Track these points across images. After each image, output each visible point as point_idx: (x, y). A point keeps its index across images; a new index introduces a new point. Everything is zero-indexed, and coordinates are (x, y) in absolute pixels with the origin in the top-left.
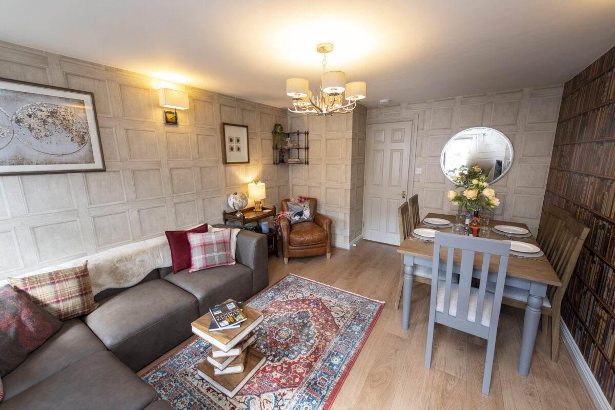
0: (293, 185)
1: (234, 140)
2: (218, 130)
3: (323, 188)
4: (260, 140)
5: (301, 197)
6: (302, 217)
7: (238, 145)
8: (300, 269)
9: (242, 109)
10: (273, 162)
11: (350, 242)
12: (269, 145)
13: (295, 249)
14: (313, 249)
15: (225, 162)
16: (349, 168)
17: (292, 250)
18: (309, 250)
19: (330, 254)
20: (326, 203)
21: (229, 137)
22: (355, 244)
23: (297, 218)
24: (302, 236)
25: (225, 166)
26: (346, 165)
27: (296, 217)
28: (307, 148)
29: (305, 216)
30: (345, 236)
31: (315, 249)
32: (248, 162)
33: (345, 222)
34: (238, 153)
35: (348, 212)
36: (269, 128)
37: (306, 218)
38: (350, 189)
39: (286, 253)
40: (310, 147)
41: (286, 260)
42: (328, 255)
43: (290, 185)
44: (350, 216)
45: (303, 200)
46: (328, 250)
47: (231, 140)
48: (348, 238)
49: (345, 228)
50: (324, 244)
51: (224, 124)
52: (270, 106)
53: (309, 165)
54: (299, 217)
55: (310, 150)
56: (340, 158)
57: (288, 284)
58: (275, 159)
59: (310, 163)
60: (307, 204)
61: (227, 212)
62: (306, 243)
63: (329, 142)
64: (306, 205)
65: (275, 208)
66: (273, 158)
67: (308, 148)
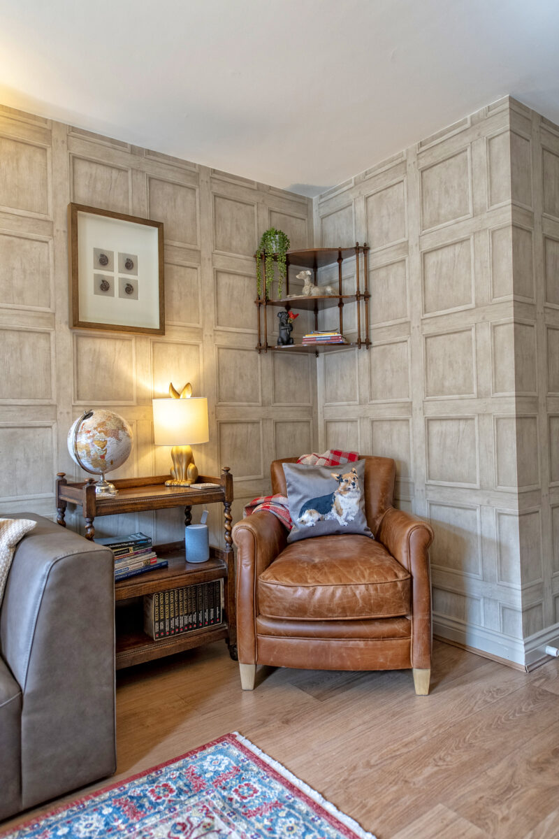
0: (327, 423)
1: (116, 262)
2: (61, 226)
3: (419, 423)
4: (209, 273)
5: (337, 453)
6: (328, 517)
7: (130, 277)
8: (287, 722)
9: (150, 179)
10: (256, 343)
11: (527, 632)
12: (242, 291)
13: (279, 634)
14: (352, 643)
15: (77, 323)
16: (507, 335)
17: (268, 634)
18: (334, 643)
19: (426, 673)
20: (429, 477)
21: (96, 250)
22: (552, 645)
23: (310, 518)
24: (302, 580)
25: (78, 336)
26: (494, 328)
27: (306, 516)
28: (364, 296)
29: (339, 513)
30: (504, 609)
31: (361, 644)
32: (161, 331)
33: (501, 547)
34: (128, 302)
35: (512, 507)
36: (245, 239)
37: (342, 522)
38: (513, 413)
39: (244, 644)
40: (373, 292)
41: (246, 674)
42: (421, 678)
43: (321, 423)
44: (522, 525)
45: (343, 460)
46: (417, 655)
47: (103, 260)
48: (520, 619)
49: (504, 575)
50: (398, 627)
51: (76, 209)
52: (252, 182)
53: (374, 350)
54: (316, 516)
55: (374, 300)
56: (472, 305)
57: (194, 786)
58: (263, 337)
59: (374, 342)
60: (351, 474)
61: (70, 480)
62: (316, 613)
63: (432, 259)
64: (349, 476)
65: (229, 478)
66: (256, 331)
67: (367, 296)
